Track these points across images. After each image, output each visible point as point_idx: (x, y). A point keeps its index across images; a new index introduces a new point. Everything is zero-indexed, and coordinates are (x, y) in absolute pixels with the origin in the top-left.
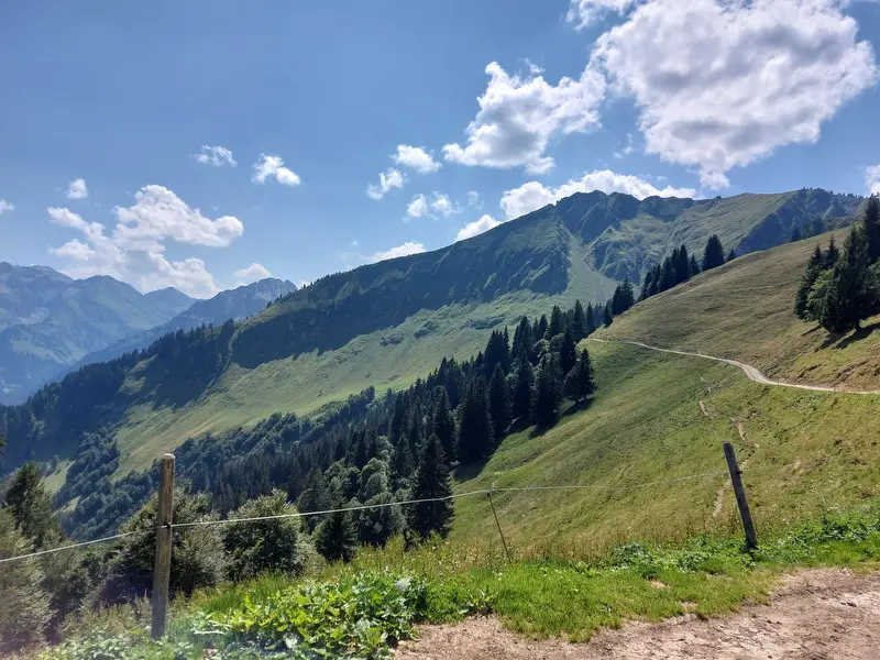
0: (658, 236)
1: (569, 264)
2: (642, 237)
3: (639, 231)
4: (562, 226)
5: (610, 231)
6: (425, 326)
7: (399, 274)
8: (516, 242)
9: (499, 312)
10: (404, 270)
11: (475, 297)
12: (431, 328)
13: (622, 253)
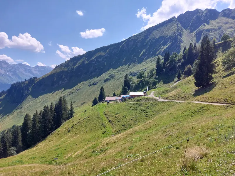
0: (231, 25)
1: (182, 42)
2: (222, 26)
3: (220, 24)
4: (179, 25)
5: (204, 25)
6: (110, 76)
7: (102, 54)
8: (156, 34)
9: (144, 67)
10: (105, 51)
11: (134, 62)
12: (112, 77)
13: (211, 34)
